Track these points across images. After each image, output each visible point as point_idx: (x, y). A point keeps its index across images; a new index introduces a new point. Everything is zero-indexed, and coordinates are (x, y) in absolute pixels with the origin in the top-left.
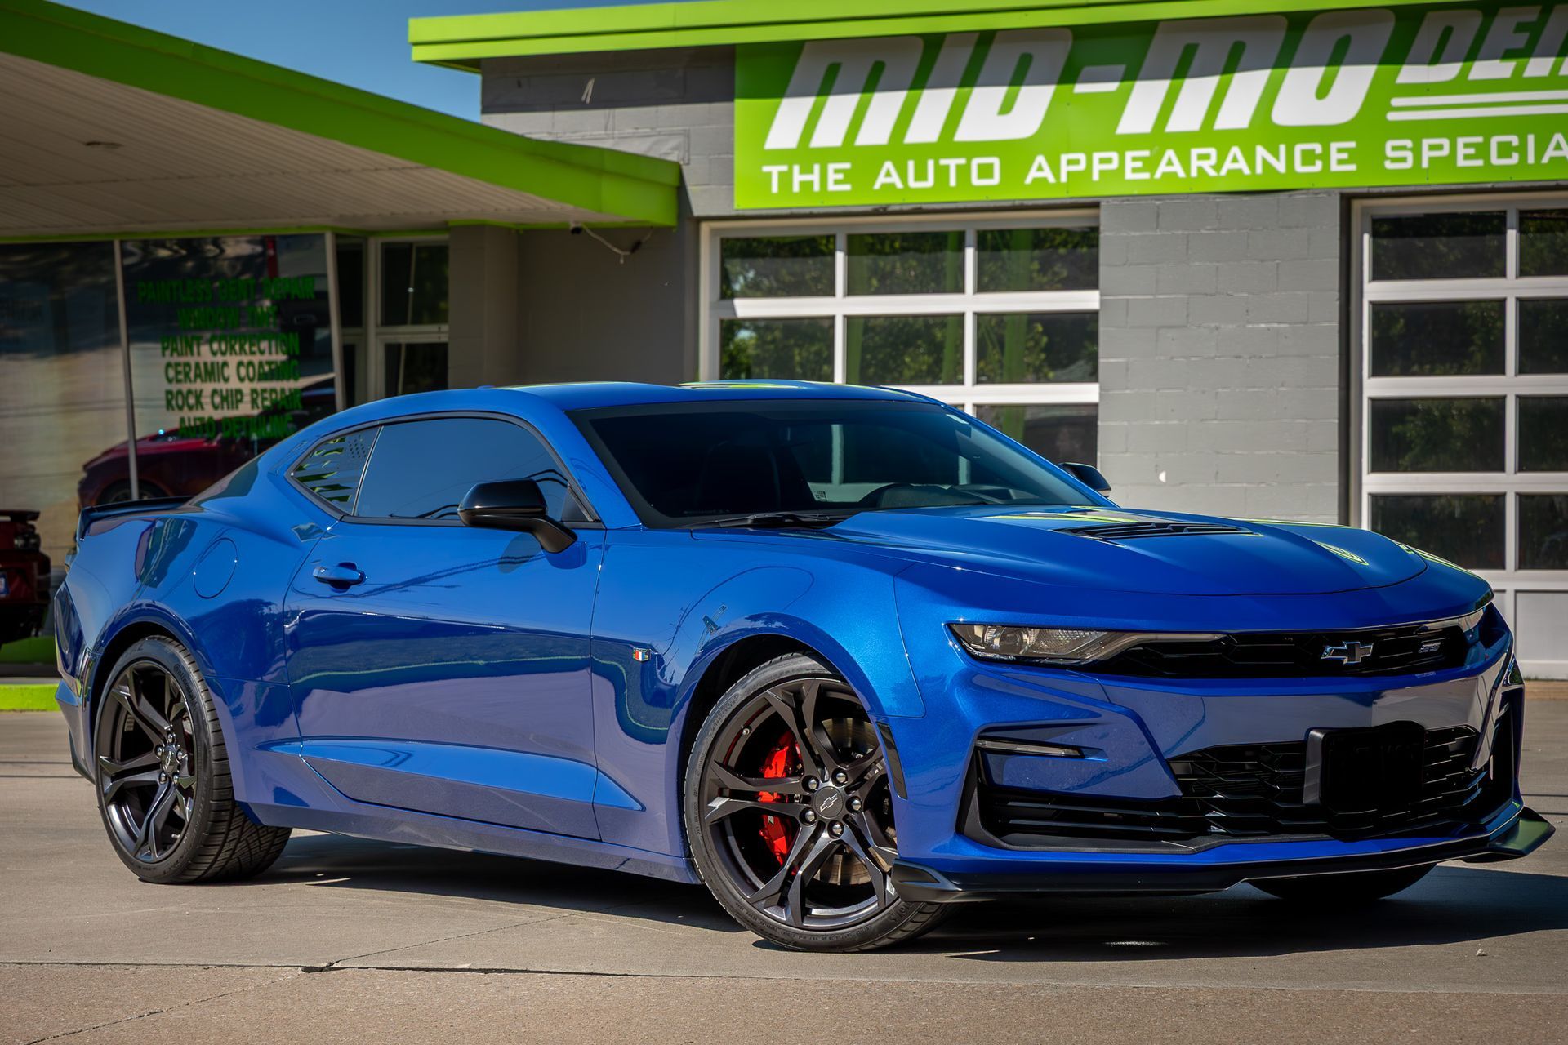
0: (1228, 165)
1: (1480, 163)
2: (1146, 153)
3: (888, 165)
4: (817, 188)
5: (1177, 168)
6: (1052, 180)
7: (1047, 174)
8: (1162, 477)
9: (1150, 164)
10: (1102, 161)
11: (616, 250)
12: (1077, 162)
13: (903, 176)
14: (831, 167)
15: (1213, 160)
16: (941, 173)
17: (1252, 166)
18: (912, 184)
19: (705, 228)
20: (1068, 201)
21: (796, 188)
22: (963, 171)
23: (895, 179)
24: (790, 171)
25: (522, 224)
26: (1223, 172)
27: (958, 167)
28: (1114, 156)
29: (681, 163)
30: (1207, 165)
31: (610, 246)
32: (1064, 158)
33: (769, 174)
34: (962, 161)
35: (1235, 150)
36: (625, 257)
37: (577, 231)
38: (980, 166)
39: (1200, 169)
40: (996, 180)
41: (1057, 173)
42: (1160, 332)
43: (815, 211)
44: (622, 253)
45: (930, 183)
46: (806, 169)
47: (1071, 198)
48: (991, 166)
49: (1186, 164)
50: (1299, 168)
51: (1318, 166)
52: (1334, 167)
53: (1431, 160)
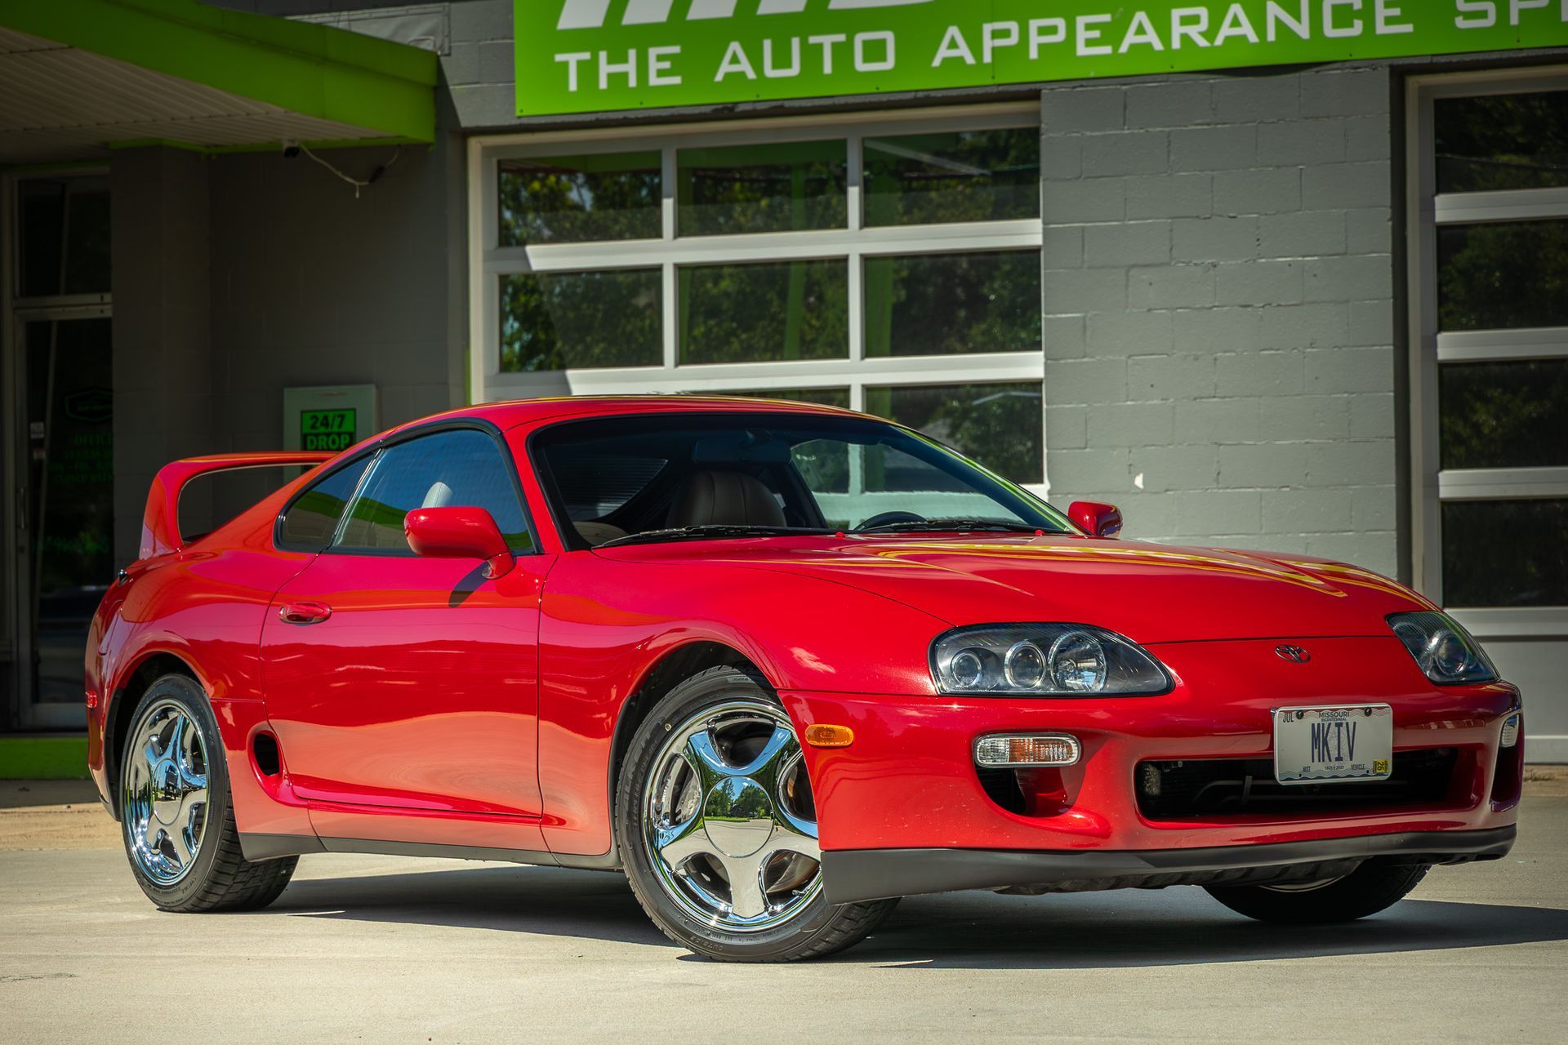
0: (1226, 31)
2: (1106, 18)
3: (735, 46)
4: (632, 82)
5: (1152, 37)
6: (970, 60)
7: (964, 52)
8: (1139, 481)
9: (1112, 34)
10: (1043, 31)
11: (349, 180)
12: (1006, 33)
13: (757, 63)
14: (653, 52)
15: (1204, 25)
16: (812, 55)
17: (1260, 27)
18: (770, 72)
19: (475, 145)
20: (994, 90)
21: (603, 84)
22: (843, 53)
23: (745, 66)
24: (595, 60)
25: (216, 146)
26: (1219, 41)
27: (834, 45)
28: (1060, 23)
29: (439, 53)
30: (1193, 31)
31: (339, 174)
32: (987, 28)
33: (566, 64)
34: (841, 38)
35: (1236, 9)
36: (361, 189)
37: (292, 152)
38: (866, 44)
39: (1185, 38)
40: (889, 64)
41: (976, 49)
42: (1131, 273)
43: (631, 115)
44: (357, 184)
45: (795, 70)
46: (617, 57)
47: (999, 85)
48: (882, 43)
49: (1164, 33)
50: (1330, 31)
51: (1358, 28)
52: (1381, 29)
53: (1524, 13)
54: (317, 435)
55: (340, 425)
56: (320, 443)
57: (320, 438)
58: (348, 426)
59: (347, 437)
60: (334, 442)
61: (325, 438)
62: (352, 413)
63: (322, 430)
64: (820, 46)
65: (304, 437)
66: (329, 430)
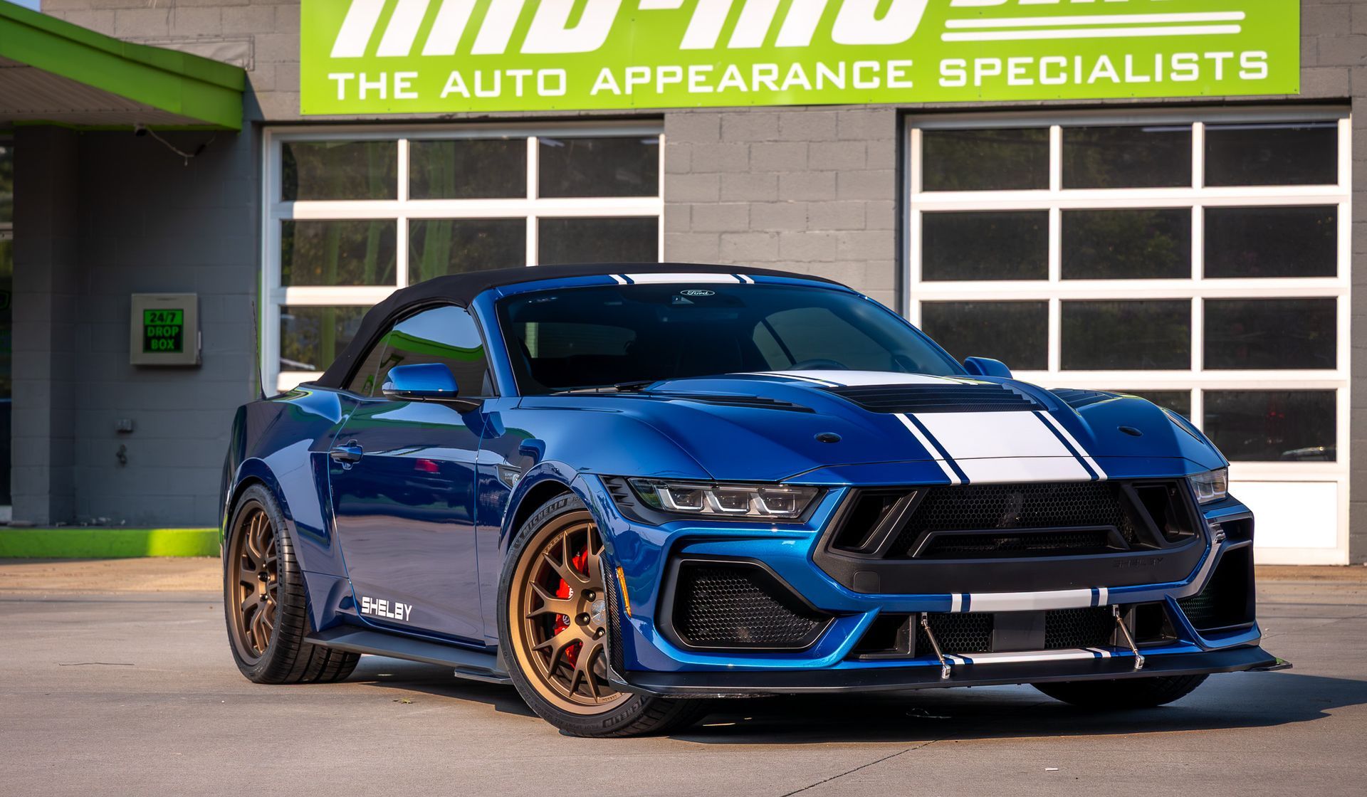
0: (789, 80)
1: (1030, 82)
2: (709, 68)
3: (455, 75)
4: (383, 95)
5: (740, 82)
6: (617, 91)
7: (613, 86)
9: (713, 79)
10: (666, 74)
11: (180, 153)
12: (642, 75)
13: (470, 85)
14: (398, 75)
15: (775, 76)
16: (509, 83)
18: (479, 93)
19: (268, 132)
20: (633, 112)
21: (362, 96)
22: (530, 82)
23: (462, 88)
24: (357, 78)
26: (785, 87)
27: (525, 77)
28: (678, 70)
29: (246, 69)
30: (768, 80)
31: (174, 149)
32: (629, 71)
33: (336, 82)
34: (529, 72)
35: (796, 67)
36: (189, 159)
37: (142, 133)
38: (547, 78)
39: (762, 84)
40: (562, 91)
41: (622, 85)
42: (723, 236)
43: (382, 118)
44: (186, 156)
45: (496, 92)
46: (373, 77)
47: (636, 109)
48: (557, 77)
49: (748, 79)
50: (858, 84)
51: (876, 83)
52: (891, 84)
53: (984, 78)
54: (155, 326)
55: (172, 320)
56: (157, 333)
57: (157, 328)
58: (177, 321)
59: (177, 329)
60: (167, 331)
61: (161, 328)
62: (180, 312)
63: (158, 323)
64: (514, 78)
65: (146, 328)
66: (164, 323)
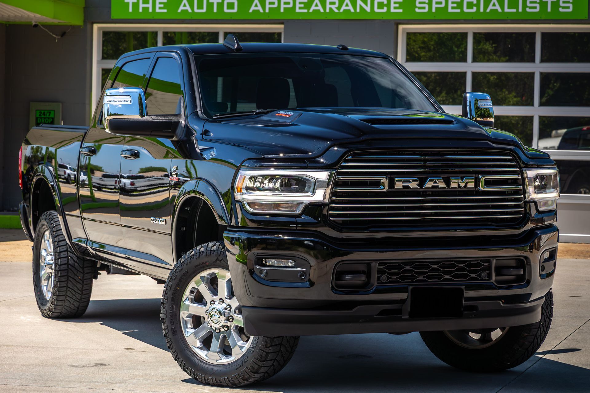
0: (344, 7)
1: (459, 11)
4: (150, 10)
5: (320, 8)
6: (262, 11)
7: (260, 8)
10: (285, 3)
11: (54, 36)
12: (273, 3)
13: (192, 7)
14: (158, 1)
15: (337, 5)
16: (210, 6)
17: (355, 7)
18: (196, 10)
19: (96, 26)
20: (269, 21)
21: (141, 10)
22: (220, 6)
23: (188, 8)
24: (138, 2)
25: (9, 22)
26: (341, 11)
27: (218, 3)
28: (291, 1)
30: (334, 7)
31: (51, 34)
32: (268, 1)
33: (129, 3)
34: (220, 1)
35: (347, 1)
36: (58, 38)
37: (36, 26)
38: (228, 4)
39: (330, 9)
40: (235, 10)
41: (264, 8)
43: (150, 21)
44: (57, 37)
45: (204, 10)
46: (146, 2)
47: (270, 19)
48: (233, 4)
49: (324, 7)
50: (376, 10)
51: (385, 9)
52: (392, 10)
53: (436, 8)
54: (41, 118)
55: (49, 115)
56: (42, 121)
58: (52, 116)
59: (52, 120)
60: (47, 121)
61: (44, 119)
62: (53, 112)
63: (43, 116)
64: (213, 3)
65: (37, 118)
66: (45, 117)
